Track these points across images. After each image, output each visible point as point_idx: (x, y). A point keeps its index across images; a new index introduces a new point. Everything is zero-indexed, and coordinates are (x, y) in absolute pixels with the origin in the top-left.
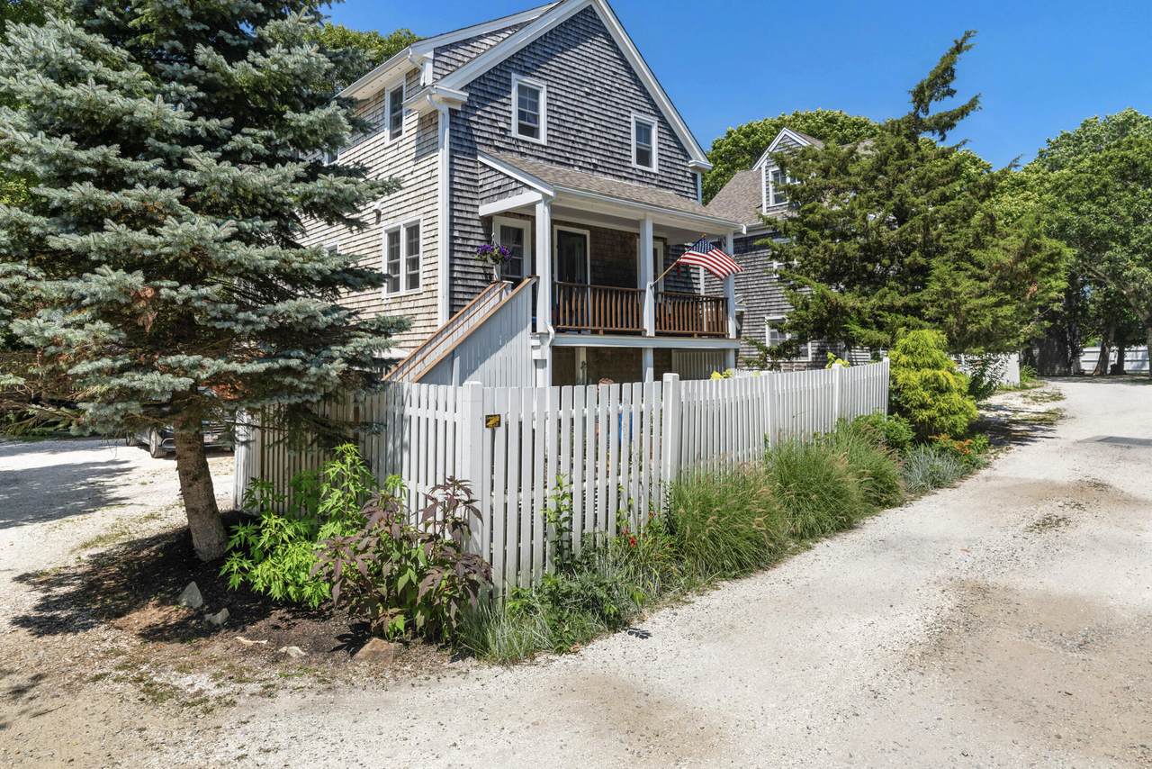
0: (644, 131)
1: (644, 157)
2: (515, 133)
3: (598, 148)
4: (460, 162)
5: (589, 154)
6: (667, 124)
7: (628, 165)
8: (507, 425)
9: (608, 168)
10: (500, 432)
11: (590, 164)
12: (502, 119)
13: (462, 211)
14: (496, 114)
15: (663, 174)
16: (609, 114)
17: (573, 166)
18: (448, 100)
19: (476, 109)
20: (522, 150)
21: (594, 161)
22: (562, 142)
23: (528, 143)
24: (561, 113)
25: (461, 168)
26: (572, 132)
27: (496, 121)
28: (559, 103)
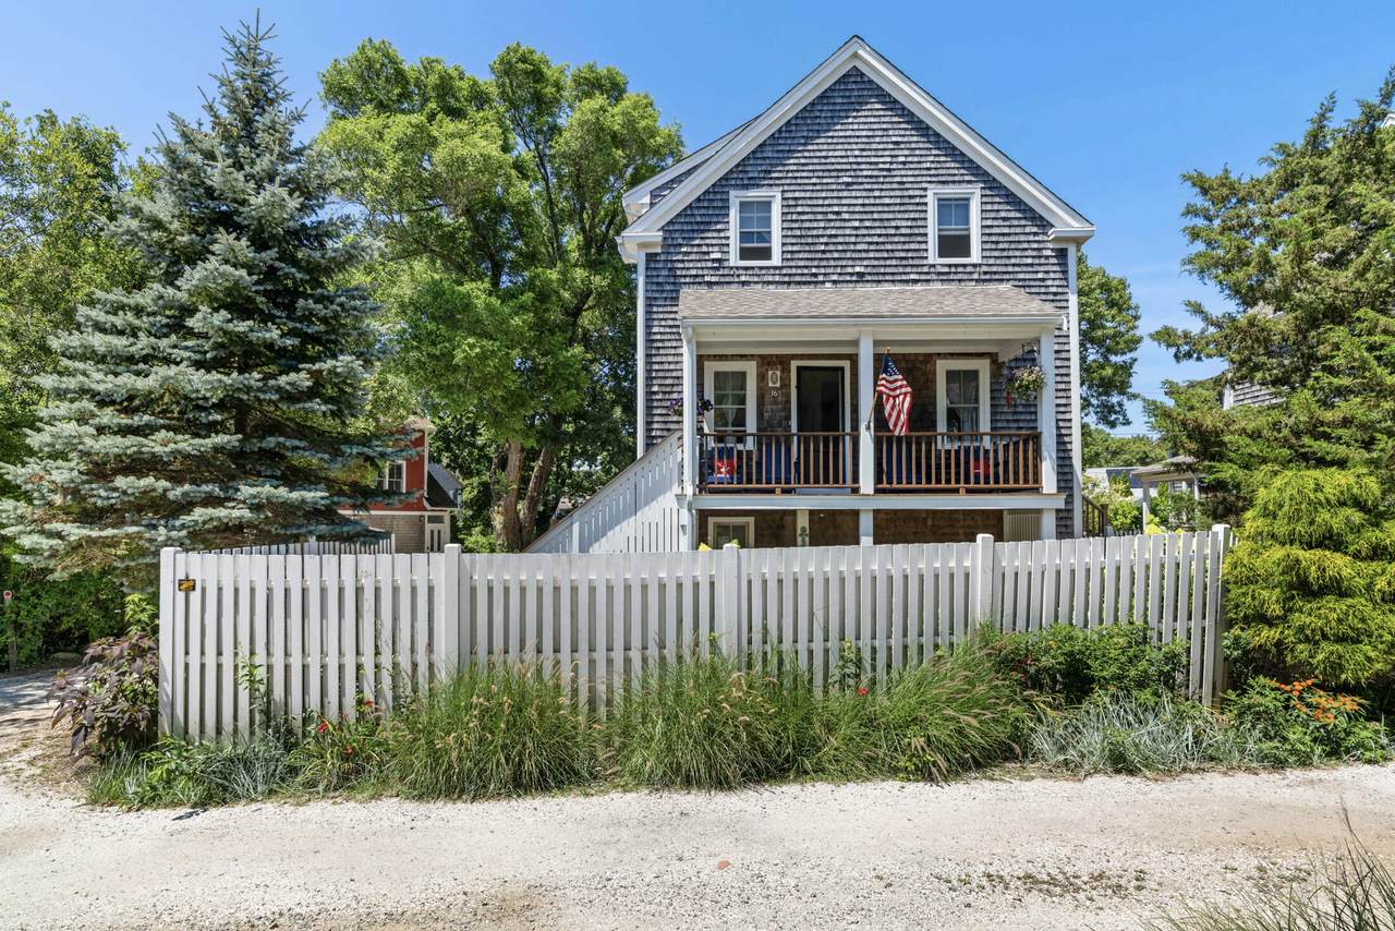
0: (954, 209)
1: (954, 245)
2: (734, 259)
3: (867, 251)
4: (661, 309)
5: (850, 263)
6: (1001, 187)
7: (925, 262)
8: (204, 590)
9: (884, 274)
10: (195, 596)
11: (851, 274)
12: (716, 249)
13: (662, 363)
14: (707, 245)
15: (991, 261)
16: (887, 201)
17: (823, 282)
18: (643, 245)
19: (681, 245)
20: (743, 278)
21: (857, 269)
22: (806, 255)
23: (753, 268)
24: (802, 221)
25: (661, 316)
26: (822, 240)
27: (708, 253)
28: (799, 209)
